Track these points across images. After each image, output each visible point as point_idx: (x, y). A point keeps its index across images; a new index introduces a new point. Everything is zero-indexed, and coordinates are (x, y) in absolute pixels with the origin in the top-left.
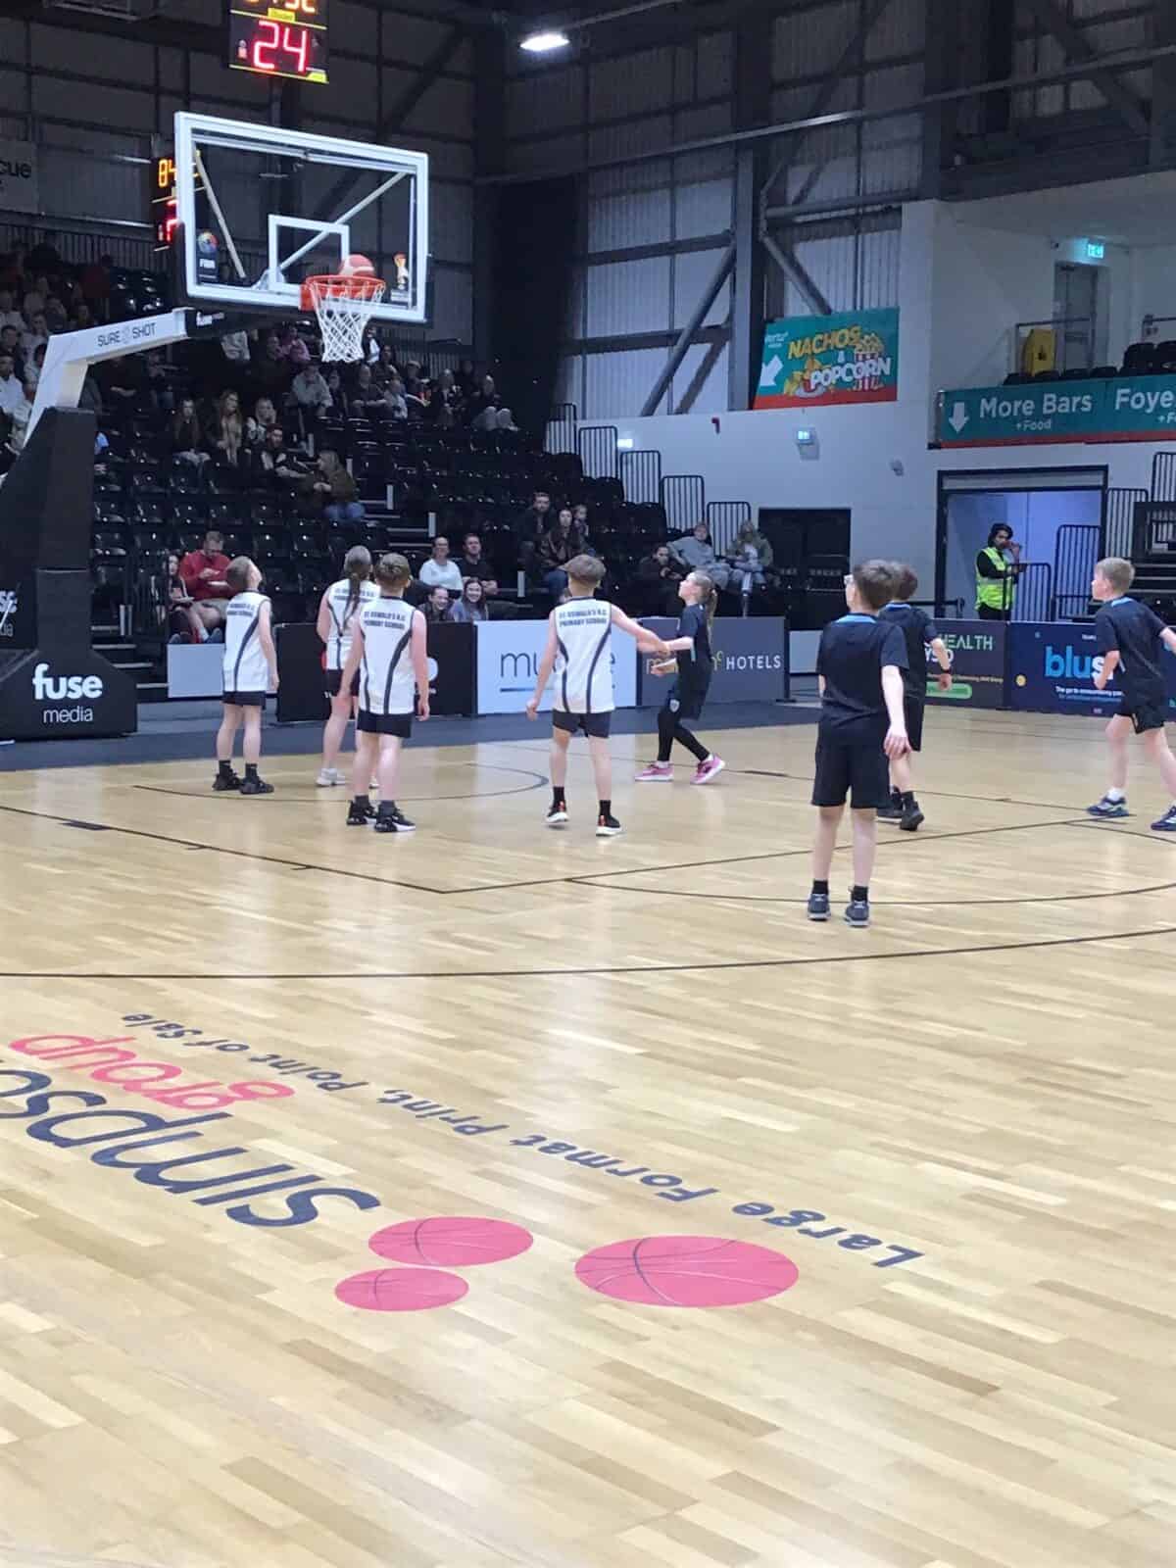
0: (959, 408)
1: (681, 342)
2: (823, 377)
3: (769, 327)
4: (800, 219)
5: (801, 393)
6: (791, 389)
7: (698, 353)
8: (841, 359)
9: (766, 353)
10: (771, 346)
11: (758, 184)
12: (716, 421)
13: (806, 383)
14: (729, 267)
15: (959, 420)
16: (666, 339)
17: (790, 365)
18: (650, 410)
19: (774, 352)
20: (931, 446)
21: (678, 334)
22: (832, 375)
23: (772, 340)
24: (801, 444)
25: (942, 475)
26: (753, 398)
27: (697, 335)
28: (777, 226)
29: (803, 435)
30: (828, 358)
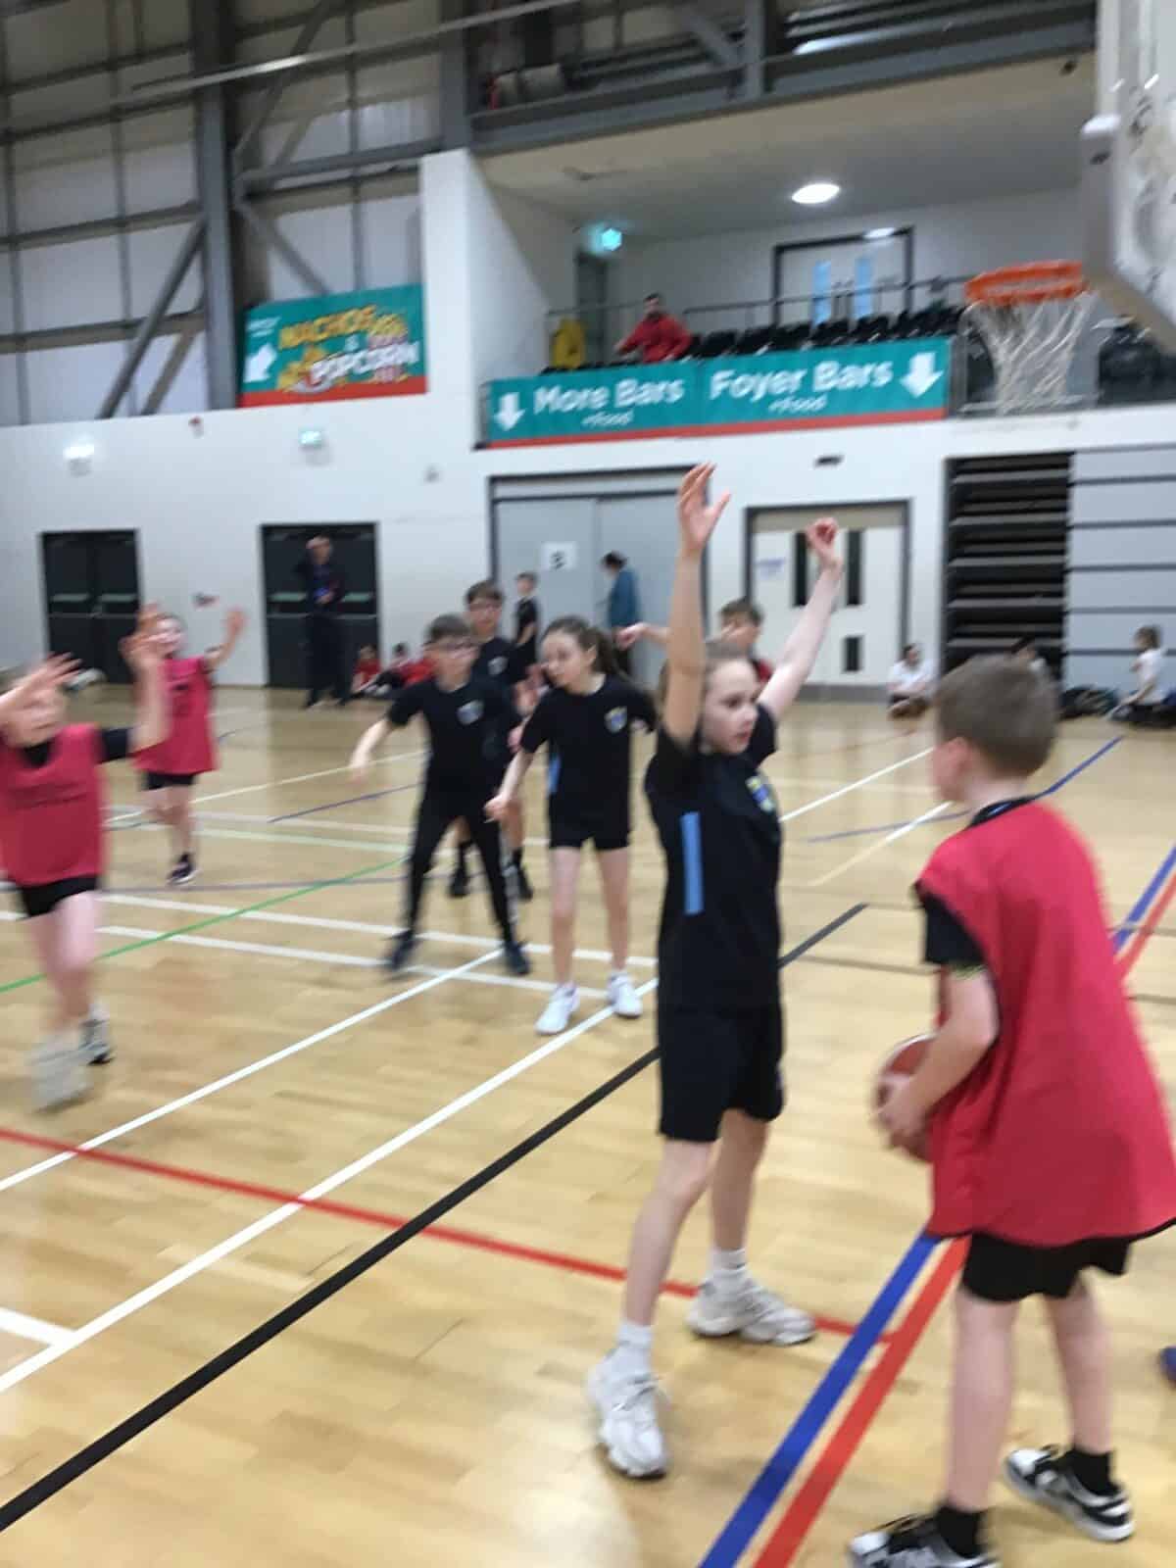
0: (509, 401)
1: (142, 331)
2: (329, 369)
3: (255, 311)
4: (284, 184)
5: (300, 387)
6: (286, 383)
7: (162, 347)
8: (351, 344)
9: (251, 344)
10: (259, 334)
11: (230, 141)
12: (195, 422)
13: (306, 376)
14: (198, 245)
15: (509, 414)
16: (124, 328)
17: (286, 357)
18: (108, 412)
19: (262, 341)
20: (479, 446)
21: (138, 323)
22: (342, 366)
23: (258, 326)
24: (308, 447)
25: (495, 480)
26: (242, 396)
27: (162, 322)
28: (255, 194)
29: (310, 437)
30: (335, 345)
